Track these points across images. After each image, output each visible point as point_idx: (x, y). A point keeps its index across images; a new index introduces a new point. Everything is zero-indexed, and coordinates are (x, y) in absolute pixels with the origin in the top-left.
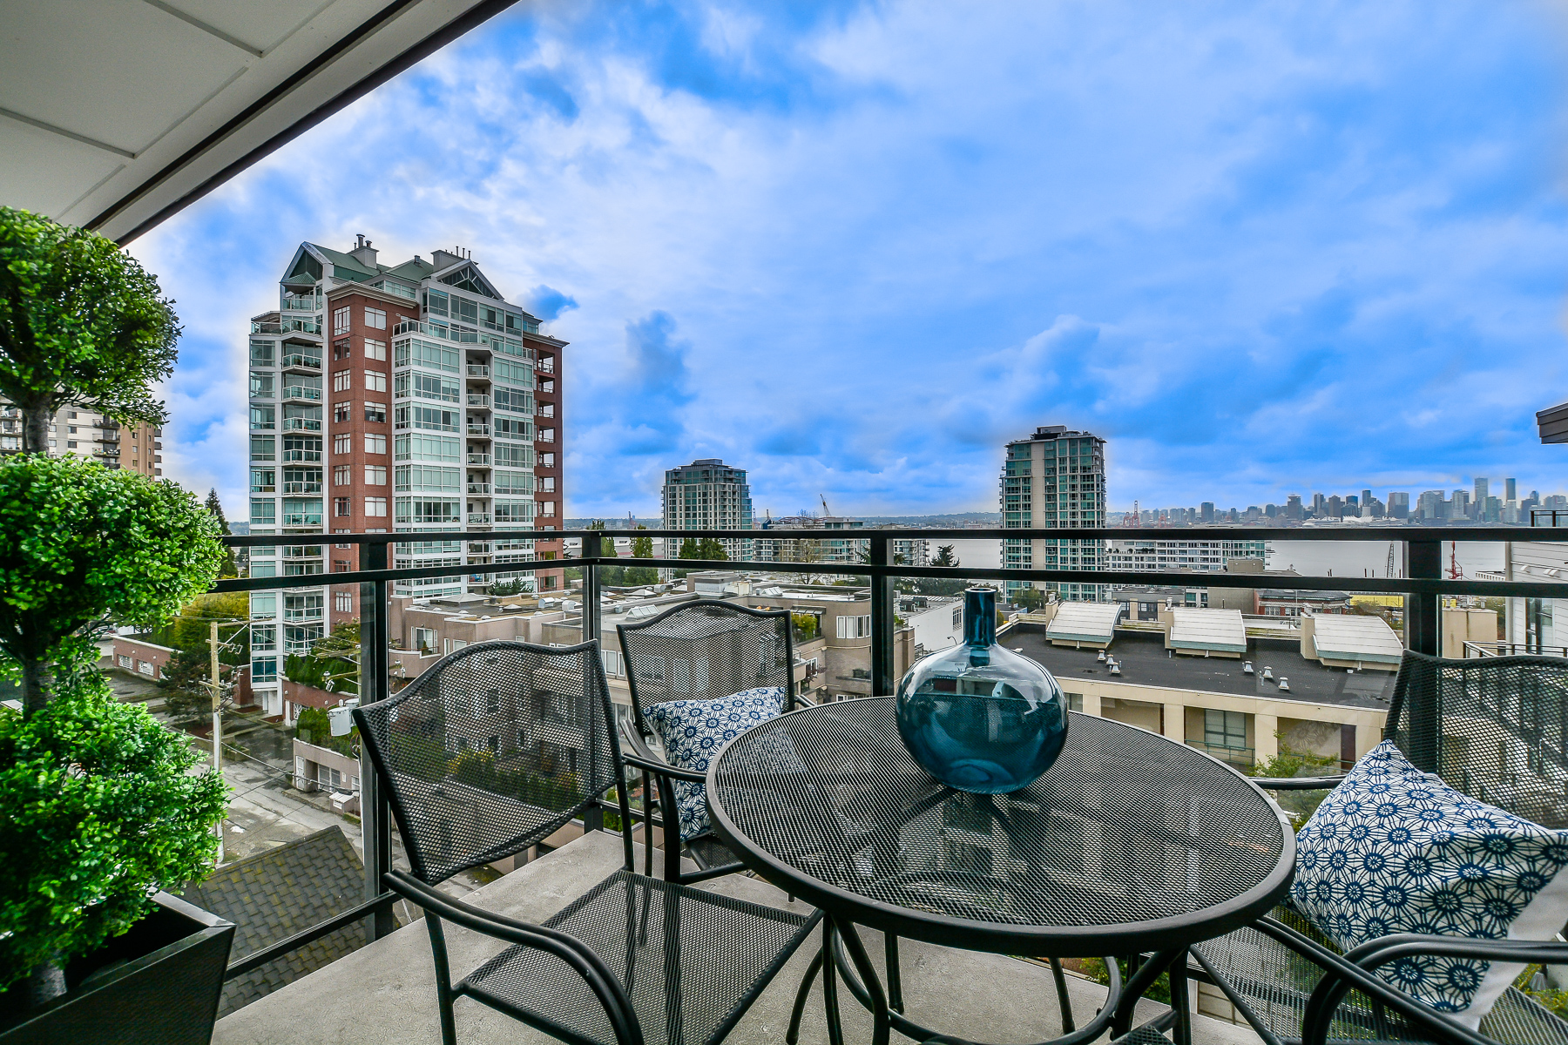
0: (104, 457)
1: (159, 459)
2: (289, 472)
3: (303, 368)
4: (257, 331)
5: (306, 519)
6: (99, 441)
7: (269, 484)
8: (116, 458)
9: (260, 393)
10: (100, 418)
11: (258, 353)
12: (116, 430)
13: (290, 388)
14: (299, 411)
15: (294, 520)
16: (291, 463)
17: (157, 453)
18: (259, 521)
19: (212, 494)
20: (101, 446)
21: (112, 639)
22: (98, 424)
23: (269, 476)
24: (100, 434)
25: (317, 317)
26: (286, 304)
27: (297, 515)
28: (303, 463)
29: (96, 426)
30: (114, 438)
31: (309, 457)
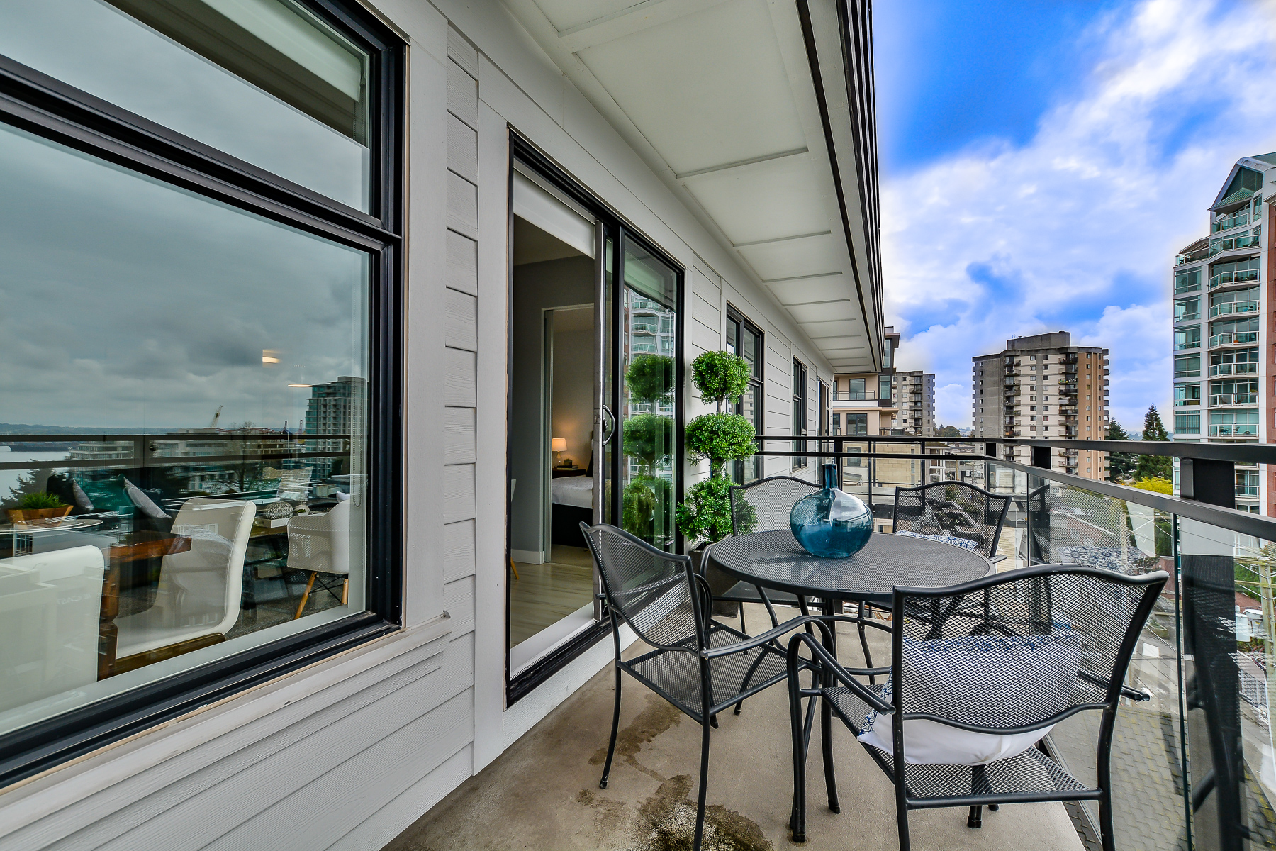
0: (1066, 384)
1: (1107, 383)
2: (1216, 386)
3: (1234, 284)
4: (1181, 262)
5: (1237, 430)
6: (1063, 374)
7: (1194, 398)
8: (1075, 385)
9: (1184, 317)
10: (1063, 357)
11: (1183, 282)
12: (1075, 364)
13: (1217, 306)
14: (1229, 326)
15: (1222, 431)
16: (1218, 377)
17: (1105, 378)
18: (1183, 431)
19: (1153, 409)
20: (1064, 377)
21: (1065, 516)
22: (1062, 361)
23: (1194, 391)
24: (1063, 368)
25: (1254, 229)
26: (1216, 227)
27: (1226, 426)
28: (1233, 375)
29: (1061, 363)
30: (1073, 370)
31: (1241, 369)
